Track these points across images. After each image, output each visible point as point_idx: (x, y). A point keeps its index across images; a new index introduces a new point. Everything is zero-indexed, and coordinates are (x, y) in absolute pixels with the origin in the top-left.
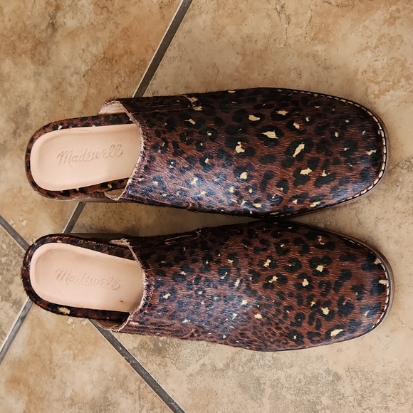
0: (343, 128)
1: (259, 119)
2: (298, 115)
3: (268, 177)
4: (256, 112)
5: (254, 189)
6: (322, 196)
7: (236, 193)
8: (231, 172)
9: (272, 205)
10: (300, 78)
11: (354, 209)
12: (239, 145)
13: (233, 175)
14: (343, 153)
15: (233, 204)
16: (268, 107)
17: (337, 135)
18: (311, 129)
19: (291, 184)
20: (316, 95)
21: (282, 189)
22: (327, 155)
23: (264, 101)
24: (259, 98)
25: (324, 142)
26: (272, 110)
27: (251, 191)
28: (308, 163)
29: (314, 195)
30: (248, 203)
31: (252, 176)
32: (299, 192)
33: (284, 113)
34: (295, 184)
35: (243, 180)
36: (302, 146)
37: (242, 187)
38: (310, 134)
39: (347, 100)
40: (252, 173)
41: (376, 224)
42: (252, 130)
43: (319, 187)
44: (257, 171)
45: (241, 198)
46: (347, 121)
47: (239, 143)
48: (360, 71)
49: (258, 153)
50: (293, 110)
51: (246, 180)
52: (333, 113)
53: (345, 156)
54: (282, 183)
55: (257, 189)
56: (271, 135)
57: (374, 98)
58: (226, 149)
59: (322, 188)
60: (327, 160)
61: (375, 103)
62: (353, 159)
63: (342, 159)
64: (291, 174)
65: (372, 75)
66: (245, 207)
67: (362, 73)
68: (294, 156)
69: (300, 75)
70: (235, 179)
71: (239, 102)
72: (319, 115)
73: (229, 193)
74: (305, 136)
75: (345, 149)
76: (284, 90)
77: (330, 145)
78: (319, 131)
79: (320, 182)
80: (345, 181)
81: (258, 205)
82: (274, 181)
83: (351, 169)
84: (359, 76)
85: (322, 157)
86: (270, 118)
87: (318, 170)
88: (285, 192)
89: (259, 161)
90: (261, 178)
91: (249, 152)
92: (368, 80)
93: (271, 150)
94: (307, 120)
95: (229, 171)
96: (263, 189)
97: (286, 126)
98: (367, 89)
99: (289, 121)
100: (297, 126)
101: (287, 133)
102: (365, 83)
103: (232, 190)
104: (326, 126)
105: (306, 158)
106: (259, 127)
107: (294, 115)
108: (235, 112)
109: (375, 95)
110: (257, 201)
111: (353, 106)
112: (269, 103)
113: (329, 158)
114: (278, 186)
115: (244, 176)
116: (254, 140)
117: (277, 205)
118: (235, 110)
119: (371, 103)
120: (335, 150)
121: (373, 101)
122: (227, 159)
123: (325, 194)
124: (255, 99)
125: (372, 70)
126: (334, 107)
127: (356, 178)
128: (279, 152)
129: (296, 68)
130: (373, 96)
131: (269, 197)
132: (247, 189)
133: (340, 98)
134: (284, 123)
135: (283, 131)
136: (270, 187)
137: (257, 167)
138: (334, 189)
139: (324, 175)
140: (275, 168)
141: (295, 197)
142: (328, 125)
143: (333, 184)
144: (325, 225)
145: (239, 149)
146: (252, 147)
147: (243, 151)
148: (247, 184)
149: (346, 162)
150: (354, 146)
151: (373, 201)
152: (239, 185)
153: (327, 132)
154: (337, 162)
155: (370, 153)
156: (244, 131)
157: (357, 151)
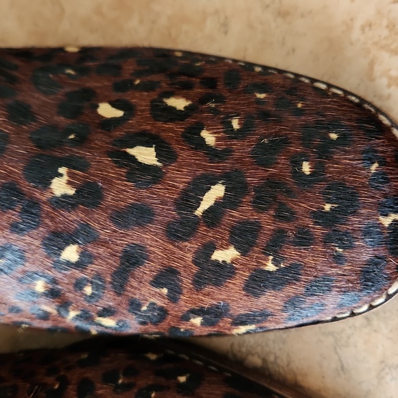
0: (324, 153)
1: (120, 113)
2: (215, 111)
3: (131, 259)
4: (116, 96)
5: (96, 287)
6: (261, 315)
7: (53, 294)
8: (37, 243)
9: (143, 323)
10: (226, 33)
11: (331, 334)
12: (61, 175)
13: (42, 251)
14: (319, 216)
15: (46, 316)
16: (148, 87)
17: (306, 168)
18: (242, 148)
19: (187, 282)
20: (258, 69)
21: (165, 291)
22: (279, 217)
23: (138, 74)
24: (129, 67)
25: (273, 184)
26: (154, 95)
27: (88, 290)
28: (232, 233)
29: (242, 312)
30: (85, 316)
31: (90, 256)
32: (208, 302)
33: (179, 103)
34: (199, 282)
35: (68, 263)
36: (217, 191)
37: (66, 281)
38: (239, 160)
39: (330, 86)
40: (91, 249)
41: (380, 378)
42: (100, 139)
43: (257, 295)
44: (104, 243)
45: (65, 305)
46: (334, 136)
47: (62, 170)
48: (358, 23)
49: (109, 198)
50: (203, 100)
51: (78, 265)
52: (300, 112)
53: (325, 226)
54: (167, 277)
55: (104, 288)
56: (146, 155)
57: (389, 86)
58: (26, 186)
59: (263, 299)
60: (282, 232)
61: (389, 97)
62: (346, 234)
63: (318, 231)
64: (189, 257)
65: (385, 33)
66: (78, 323)
67: (363, 29)
68: (199, 212)
69: (225, 27)
70: (49, 263)
71: (82, 71)
72: (265, 115)
73: (34, 293)
74: (227, 165)
75: (328, 207)
76: (188, 55)
77: (289, 192)
78: (263, 156)
79: (258, 282)
80: (320, 285)
81: (109, 322)
82: (147, 271)
83: (338, 259)
84: (356, 34)
85: (268, 222)
86: (147, 114)
87: (256, 252)
88: (173, 298)
89: (112, 219)
90: (115, 263)
91: (88, 195)
92: (376, 44)
93: (144, 193)
94: (235, 124)
95: (31, 241)
96: (120, 288)
97: (183, 135)
98: (372, 64)
99: (191, 124)
100: (209, 138)
101: (185, 155)
102: (368, 52)
103: (40, 286)
104: (280, 143)
105: (226, 220)
106: (118, 134)
107: (202, 112)
108: (67, 95)
109: (390, 78)
110: (107, 312)
111: (345, 99)
112: (149, 78)
113: (285, 226)
114: (157, 282)
115: (71, 253)
116: (102, 166)
117: (155, 324)
118: (68, 90)
119: (381, 97)
120: (302, 207)
121: (386, 92)
122: (24, 211)
123: (270, 310)
124: (119, 68)
125: (385, 22)
126: (302, 99)
127: (349, 281)
128: (161, 200)
129: (217, 12)
130: (384, 81)
131: (134, 306)
132: (79, 285)
133: (313, 80)
134: (179, 128)
135: (176, 147)
136: (135, 284)
137: (104, 234)
138: (292, 302)
139: (271, 267)
140: (150, 239)
141: (196, 312)
142: (286, 142)
143: (290, 290)
144: (264, 360)
145: (60, 186)
146: (95, 183)
147: (71, 192)
148: (79, 274)
149: (327, 241)
150: (348, 200)
151: (375, 322)
152: (59, 276)
153: (282, 160)
154: (304, 239)
155: (386, 221)
156: (82, 141)
157: (354, 213)
